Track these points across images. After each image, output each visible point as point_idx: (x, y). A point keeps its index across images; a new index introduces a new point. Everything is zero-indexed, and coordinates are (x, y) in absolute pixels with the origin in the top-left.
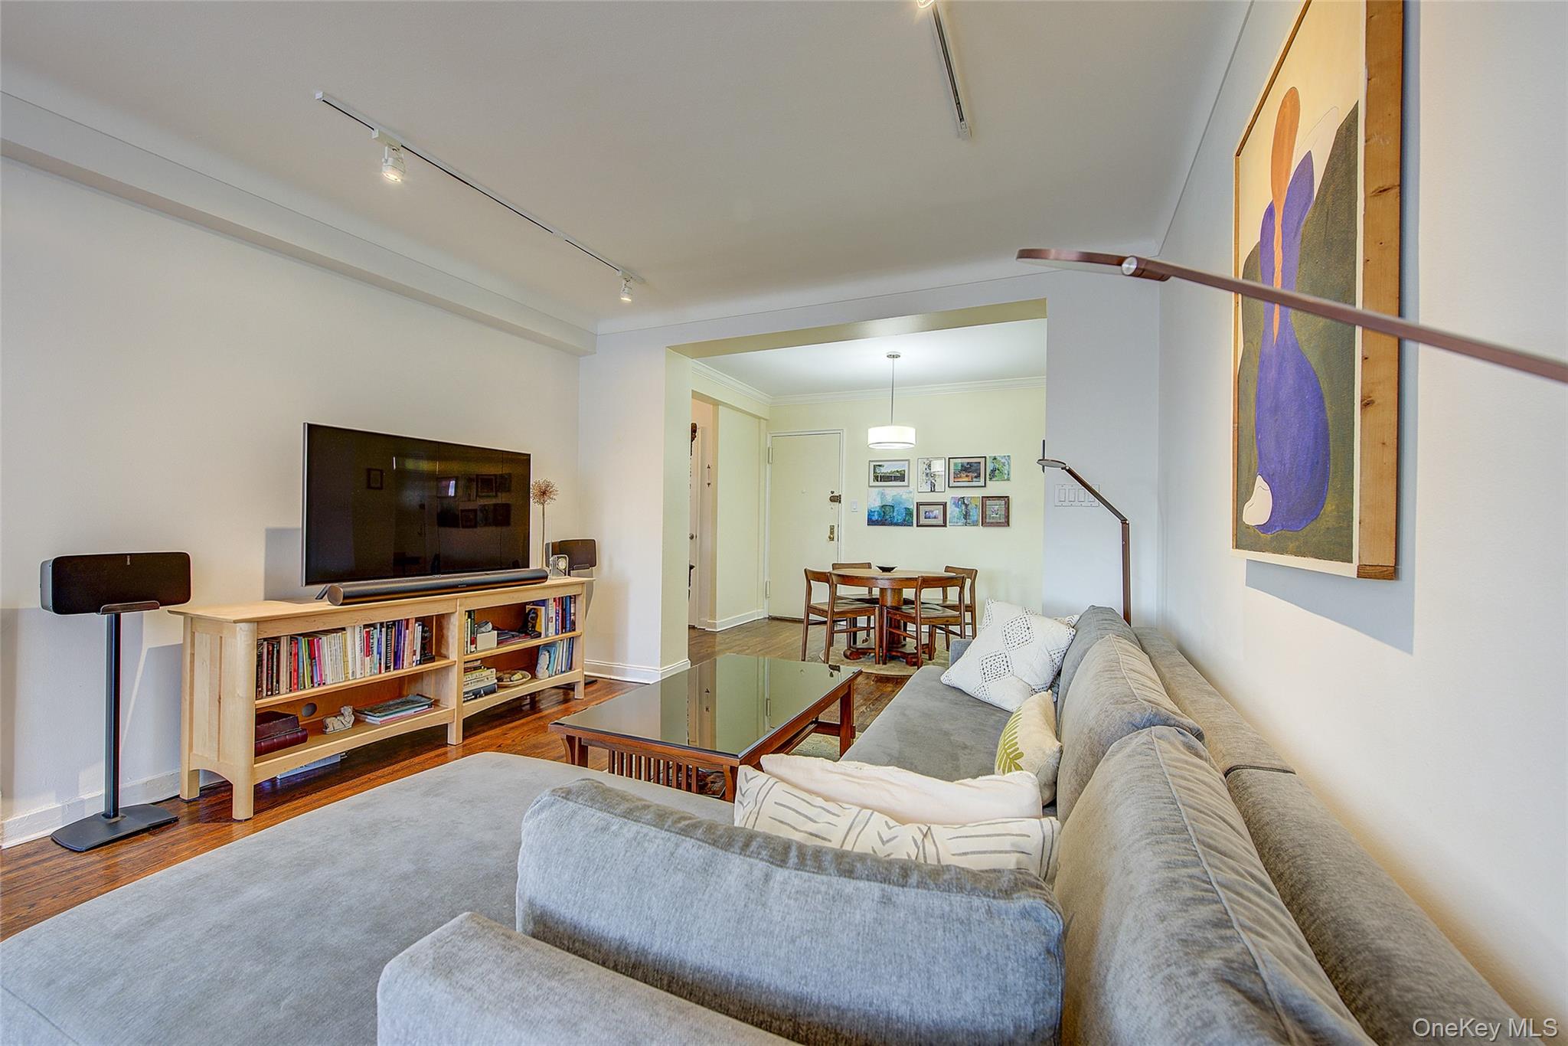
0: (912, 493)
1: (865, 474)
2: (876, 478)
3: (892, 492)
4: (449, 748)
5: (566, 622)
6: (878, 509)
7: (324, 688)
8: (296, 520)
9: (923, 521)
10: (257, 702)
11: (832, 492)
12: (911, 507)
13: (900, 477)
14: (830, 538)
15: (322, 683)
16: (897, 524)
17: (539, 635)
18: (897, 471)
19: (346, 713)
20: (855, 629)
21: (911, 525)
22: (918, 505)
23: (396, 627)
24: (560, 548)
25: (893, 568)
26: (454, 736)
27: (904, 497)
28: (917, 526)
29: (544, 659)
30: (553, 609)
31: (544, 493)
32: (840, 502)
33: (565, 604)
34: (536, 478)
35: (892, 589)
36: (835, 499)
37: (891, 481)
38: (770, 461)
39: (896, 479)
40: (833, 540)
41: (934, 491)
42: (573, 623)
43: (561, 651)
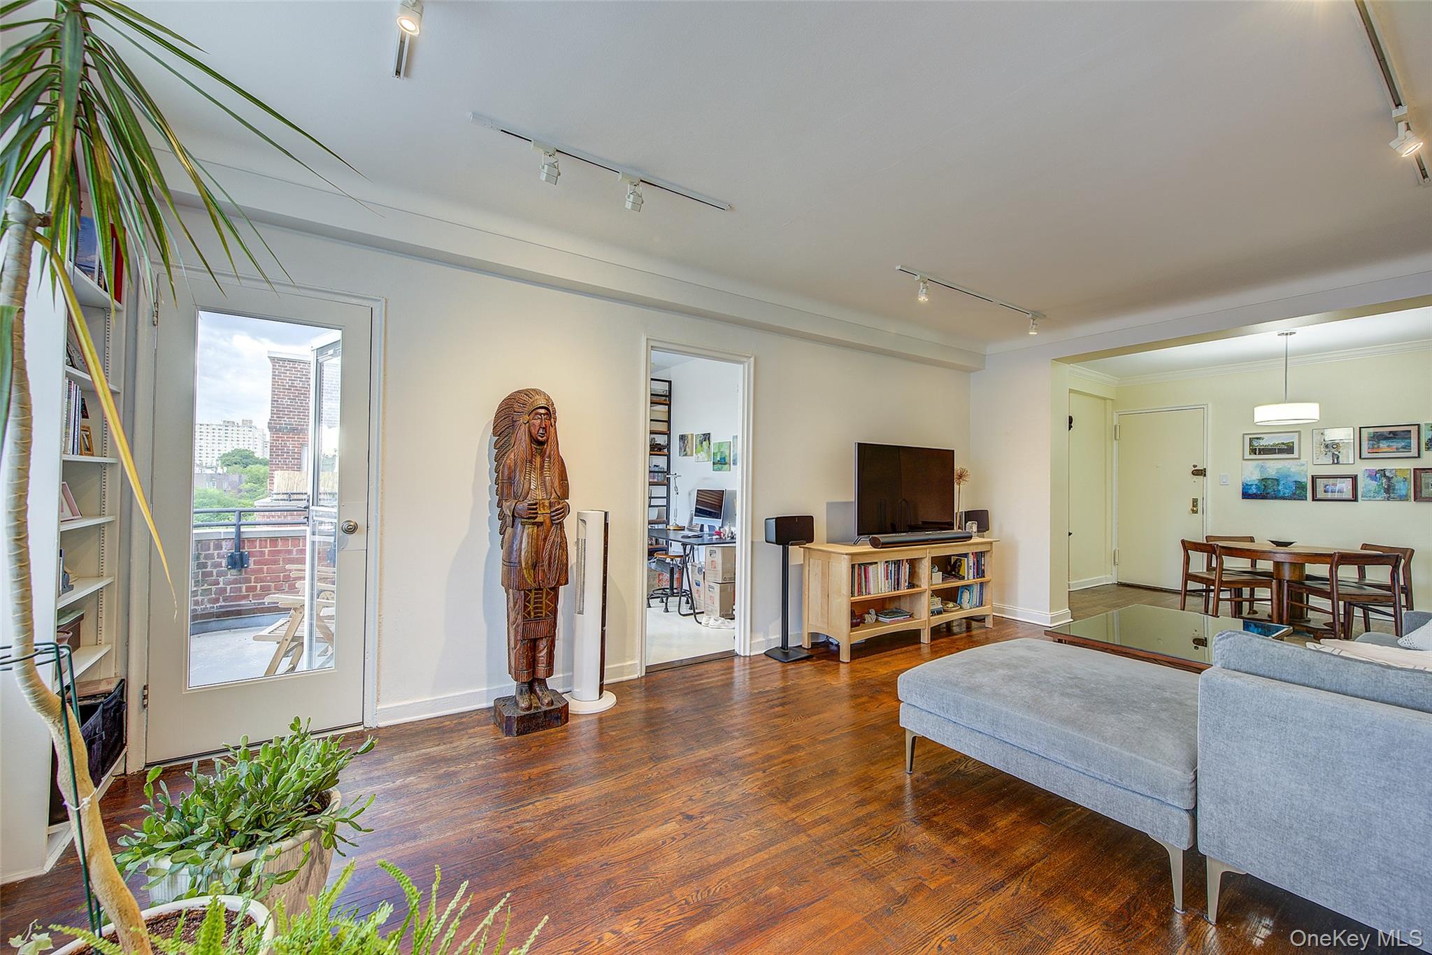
0: (1306, 464)
1: (1238, 448)
2: (1253, 451)
3: (1275, 466)
4: (922, 645)
5: (980, 572)
6: (1256, 482)
7: (870, 596)
8: (852, 496)
9: (1320, 495)
10: (852, 599)
11: (1195, 466)
12: (1304, 480)
13: (1289, 449)
14: (1193, 510)
15: (869, 594)
16: (1283, 498)
17: (963, 578)
18: (1283, 444)
19: (872, 613)
20: (1240, 599)
21: (1304, 498)
22: (1314, 478)
23: (898, 563)
24: (970, 516)
25: (1292, 543)
26: (925, 638)
27: (1293, 470)
28: (1313, 500)
29: (966, 596)
30: (971, 559)
31: (960, 477)
32: (1205, 475)
33: (979, 556)
34: (958, 466)
35: (1291, 563)
36: (1200, 473)
37: (1275, 453)
38: (1118, 438)
39: (1281, 451)
40: (1197, 512)
41: (1338, 463)
42: (983, 571)
43: (976, 590)
